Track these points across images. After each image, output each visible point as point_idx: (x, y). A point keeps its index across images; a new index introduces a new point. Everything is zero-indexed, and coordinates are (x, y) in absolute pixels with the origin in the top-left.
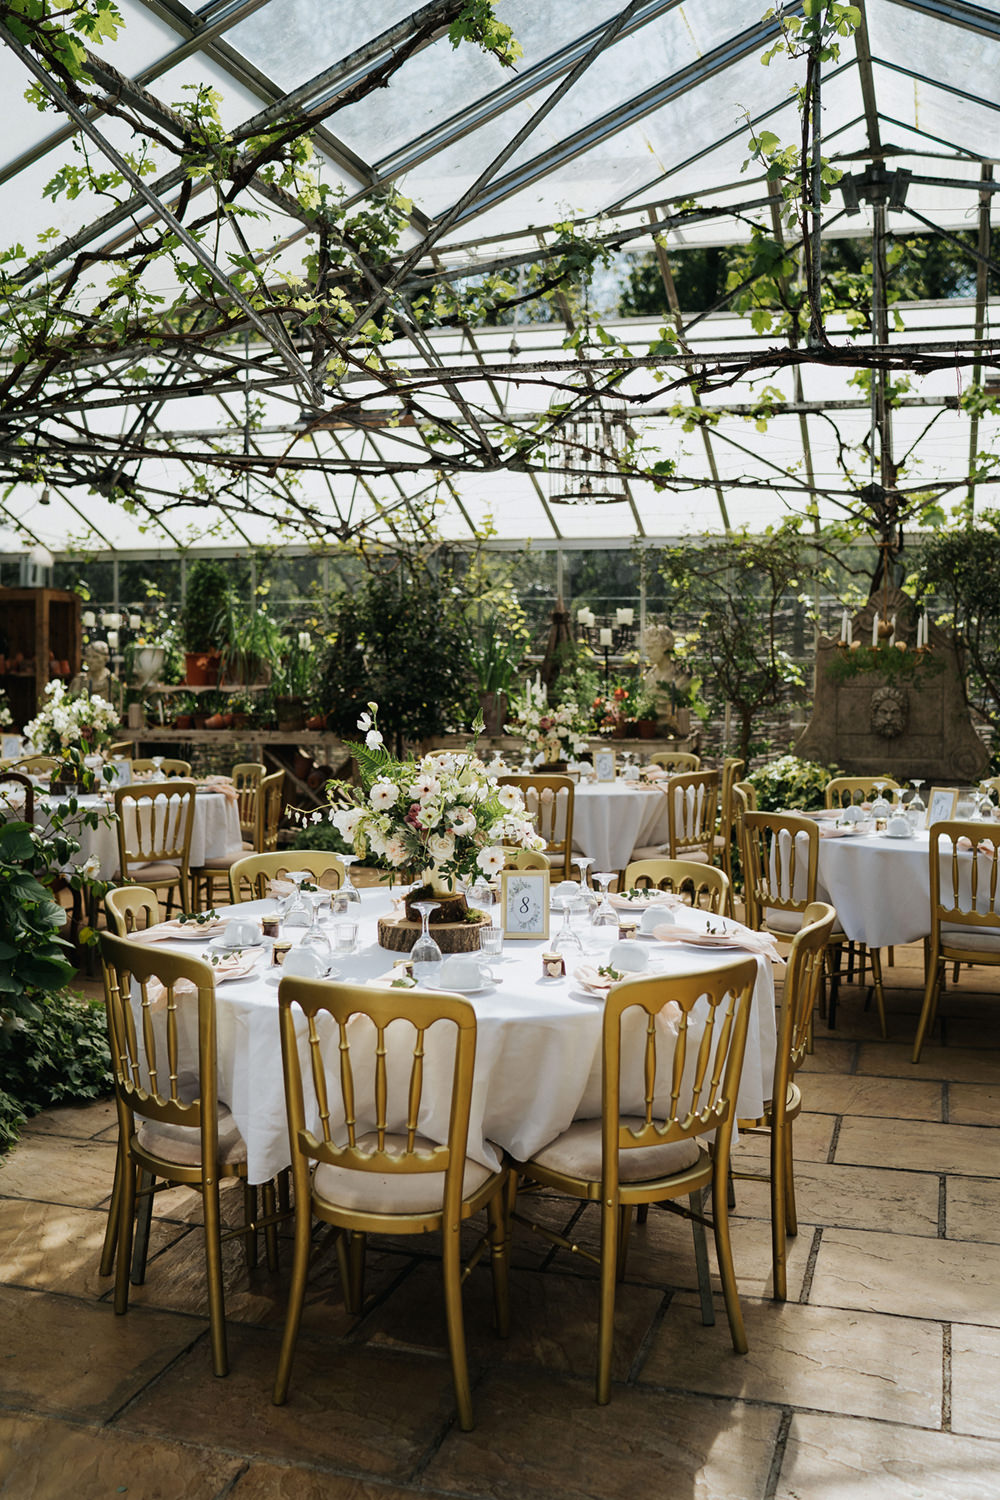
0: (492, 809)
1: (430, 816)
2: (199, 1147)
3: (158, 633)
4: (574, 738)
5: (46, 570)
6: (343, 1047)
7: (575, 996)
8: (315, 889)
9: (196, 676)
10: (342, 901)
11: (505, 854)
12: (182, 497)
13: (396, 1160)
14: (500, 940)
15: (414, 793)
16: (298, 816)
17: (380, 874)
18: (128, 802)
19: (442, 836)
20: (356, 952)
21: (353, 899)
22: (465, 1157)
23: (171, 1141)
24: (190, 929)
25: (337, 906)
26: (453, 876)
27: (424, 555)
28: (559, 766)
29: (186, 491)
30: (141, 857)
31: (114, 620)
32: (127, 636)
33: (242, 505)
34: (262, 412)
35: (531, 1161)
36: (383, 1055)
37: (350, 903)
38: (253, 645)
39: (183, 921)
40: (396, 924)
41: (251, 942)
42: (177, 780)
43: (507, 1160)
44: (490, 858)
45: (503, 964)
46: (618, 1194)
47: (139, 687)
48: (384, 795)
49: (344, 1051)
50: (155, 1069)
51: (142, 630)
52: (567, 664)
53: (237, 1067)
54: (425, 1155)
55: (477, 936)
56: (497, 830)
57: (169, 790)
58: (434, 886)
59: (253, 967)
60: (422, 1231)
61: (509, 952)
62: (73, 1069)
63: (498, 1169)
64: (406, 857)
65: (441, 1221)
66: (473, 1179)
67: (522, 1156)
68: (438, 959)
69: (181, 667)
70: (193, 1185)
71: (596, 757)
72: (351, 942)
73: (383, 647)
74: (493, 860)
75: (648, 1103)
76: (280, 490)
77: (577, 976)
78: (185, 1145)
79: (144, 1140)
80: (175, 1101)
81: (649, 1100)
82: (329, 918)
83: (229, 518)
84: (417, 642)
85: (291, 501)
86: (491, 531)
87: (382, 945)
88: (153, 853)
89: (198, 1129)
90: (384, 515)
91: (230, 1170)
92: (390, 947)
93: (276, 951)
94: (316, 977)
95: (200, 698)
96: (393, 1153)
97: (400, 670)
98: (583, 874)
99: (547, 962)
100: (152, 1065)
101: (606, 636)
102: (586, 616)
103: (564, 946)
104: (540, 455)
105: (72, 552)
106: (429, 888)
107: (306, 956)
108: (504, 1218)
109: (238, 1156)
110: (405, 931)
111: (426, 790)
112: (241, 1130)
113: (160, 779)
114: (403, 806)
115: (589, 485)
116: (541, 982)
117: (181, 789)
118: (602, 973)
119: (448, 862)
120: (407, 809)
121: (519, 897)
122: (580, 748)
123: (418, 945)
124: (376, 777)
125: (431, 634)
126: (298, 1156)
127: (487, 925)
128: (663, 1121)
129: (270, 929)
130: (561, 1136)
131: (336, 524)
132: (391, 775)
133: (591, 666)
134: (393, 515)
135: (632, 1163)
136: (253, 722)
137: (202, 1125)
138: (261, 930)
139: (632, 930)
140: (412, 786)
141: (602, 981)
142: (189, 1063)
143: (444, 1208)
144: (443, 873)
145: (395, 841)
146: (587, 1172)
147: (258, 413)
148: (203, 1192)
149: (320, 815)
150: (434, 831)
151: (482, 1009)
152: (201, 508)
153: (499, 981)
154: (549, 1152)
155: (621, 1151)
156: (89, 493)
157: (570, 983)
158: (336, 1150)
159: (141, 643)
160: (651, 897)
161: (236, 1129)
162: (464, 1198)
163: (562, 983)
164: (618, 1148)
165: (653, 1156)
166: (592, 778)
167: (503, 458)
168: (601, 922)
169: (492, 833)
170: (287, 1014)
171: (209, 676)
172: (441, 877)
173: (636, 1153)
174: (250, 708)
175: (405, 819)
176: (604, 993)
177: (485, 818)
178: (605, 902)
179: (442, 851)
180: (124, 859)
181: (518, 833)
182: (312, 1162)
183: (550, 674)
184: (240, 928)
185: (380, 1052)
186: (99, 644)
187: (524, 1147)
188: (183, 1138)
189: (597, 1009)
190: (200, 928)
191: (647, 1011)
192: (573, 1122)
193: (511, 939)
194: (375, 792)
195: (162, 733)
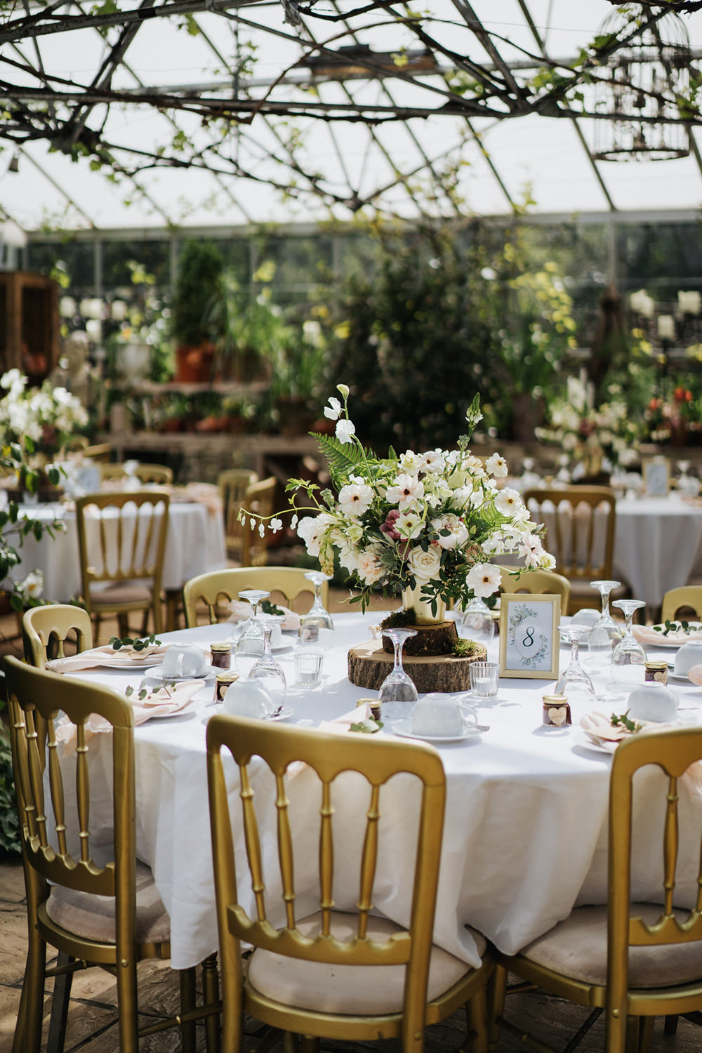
0: (488, 518)
1: (409, 525)
2: (114, 920)
3: (148, 323)
4: (619, 445)
5: (19, 252)
6: (280, 804)
7: (581, 751)
8: (281, 613)
9: (187, 373)
10: (311, 628)
11: (502, 573)
12: (158, 158)
13: (344, 947)
14: (495, 679)
15: (391, 496)
16: (253, 522)
17: (352, 595)
18: (92, 512)
19: (425, 550)
20: (319, 689)
21: (327, 625)
22: (432, 945)
23: (81, 912)
24: (125, 657)
25: (306, 633)
26: (438, 599)
27: (449, 232)
28: (602, 478)
29: (162, 150)
30: (106, 577)
31: (94, 307)
32: (110, 327)
33: (230, 168)
34: (254, 56)
35: (520, 955)
36: (329, 816)
37: (322, 631)
38: (252, 338)
39: (117, 647)
40: (369, 655)
41: (194, 673)
42: (155, 489)
43: (491, 952)
44: (482, 576)
45: (496, 708)
46: (628, 1003)
47: (122, 385)
48: (356, 498)
49: (282, 809)
50: (63, 824)
51: (128, 320)
52: (618, 359)
53: (161, 824)
54: (380, 941)
55: (468, 673)
56: (493, 543)
57: (140, 499)
58: (417, 611)
59: (189, 702)
60: (375, 1037)
61: (507, 693)
62: (8, 819)
63: (478, 963)
64: (382, 574)
65: (401, 1026)
66: (442, 975)
67: (510, 947)
68: (413, 699)
69: (171, 364)
70: (108, 967)
71: (647, 467)
72: (314, 676)
73: (402, 341)
74: (486, 580)
75: (667, 890)
76: (282, 155)
77: (584, 725)
78: (99, 917)
79: (52, 909)
80: (85, 863)
81: (669, 885)
82: (295, 646)
83: (226, 189)
84: (440, 333)
85: (296, 168)
86: (531, 202)
87: (353, 682)
88: (119, 573)
89: (113, 898)
90: (402, 179)
91: (151, 950)
92: (361, 684)
93: (220, 684)
94: (262, 719)
95: (192, 399)
96: (341, 936)
97: (421, 367)
98: (605, 601)
99: (548, 707)
100: (60, 819)
101: (666, 326)
102: (642, 301)
103: (575, 689)
104: (579, 97)
105: (47, 231)
106: (411, 612)
107: (251, 692)
108: (487, 1023)
109: (161, 933)
110: (379, 664)
111: (407, 492)
112: (164, 901)
113: (133, 486)
114: (380, 512)
115: (642, 138)
116: (539, 731)
117: (154, 499)
118: (615, 723)
119: (432, 582)
120: (384, 516)
121: (522, 628)
122: (627, 456)
123: (388, 682)
124: (348, 476)
125: (458, 326)
126: (228, 937)
127: (480, 659)
128: (687, 911)
129: (220, 658)
130: (559, 926)
131: (345, 193)
132: (366, 474)
133: (646, 362)
134: (412, 182)
135: (646, 964)
136: (252, 427)
137: (117, 894)
138: (209, 660)
139: (662, 670)
140: (389, 488)
141: (614, 733)
142: (102, 819)
143: (404, 1011)
144: (427, 595)
145: (369, 555)
146: (590, 973)
147: (250, 58)
148: (118, 975)
149: (280, 522)
150: (415, 543)
151: (453, 763)
152: (181, 170)
153: (486, 729)
154: (543, 945)
155: (632, 950)
156: (50, 151)
157: (575, 735)
158: (272, 933)
159: (126, 335)
160: (692, 632)
161: (160, 901)
162: (430, 997)
163: (566, 734)
164: (627, 944)
165: (674, 956)
166: (640, 494)
167: (531, 100)
168: (626, 659)
169: (486, 547)
170: (215, 761)
171: (203, 373)
172: (423, 599)
173: (653, 951)
174: (249, 411)
175: (381, 528)
176: (612, 747)
177: (479, 528)
178: (629, 635)
179: (426, 567)
180: (86, 578)
181: (520, 548)
182: (247, 946)
183: (598, 372)
184: (181, 656)
185: (325, 812)
186: (79, 337)
187: (513, 937)
188: (98, 909)
189: (604, 767)
190: (137, 656)
191: (667, 772)
192: (573, 909)
193: (509, 678)
194: (345, 493)
195: (149, 439)
